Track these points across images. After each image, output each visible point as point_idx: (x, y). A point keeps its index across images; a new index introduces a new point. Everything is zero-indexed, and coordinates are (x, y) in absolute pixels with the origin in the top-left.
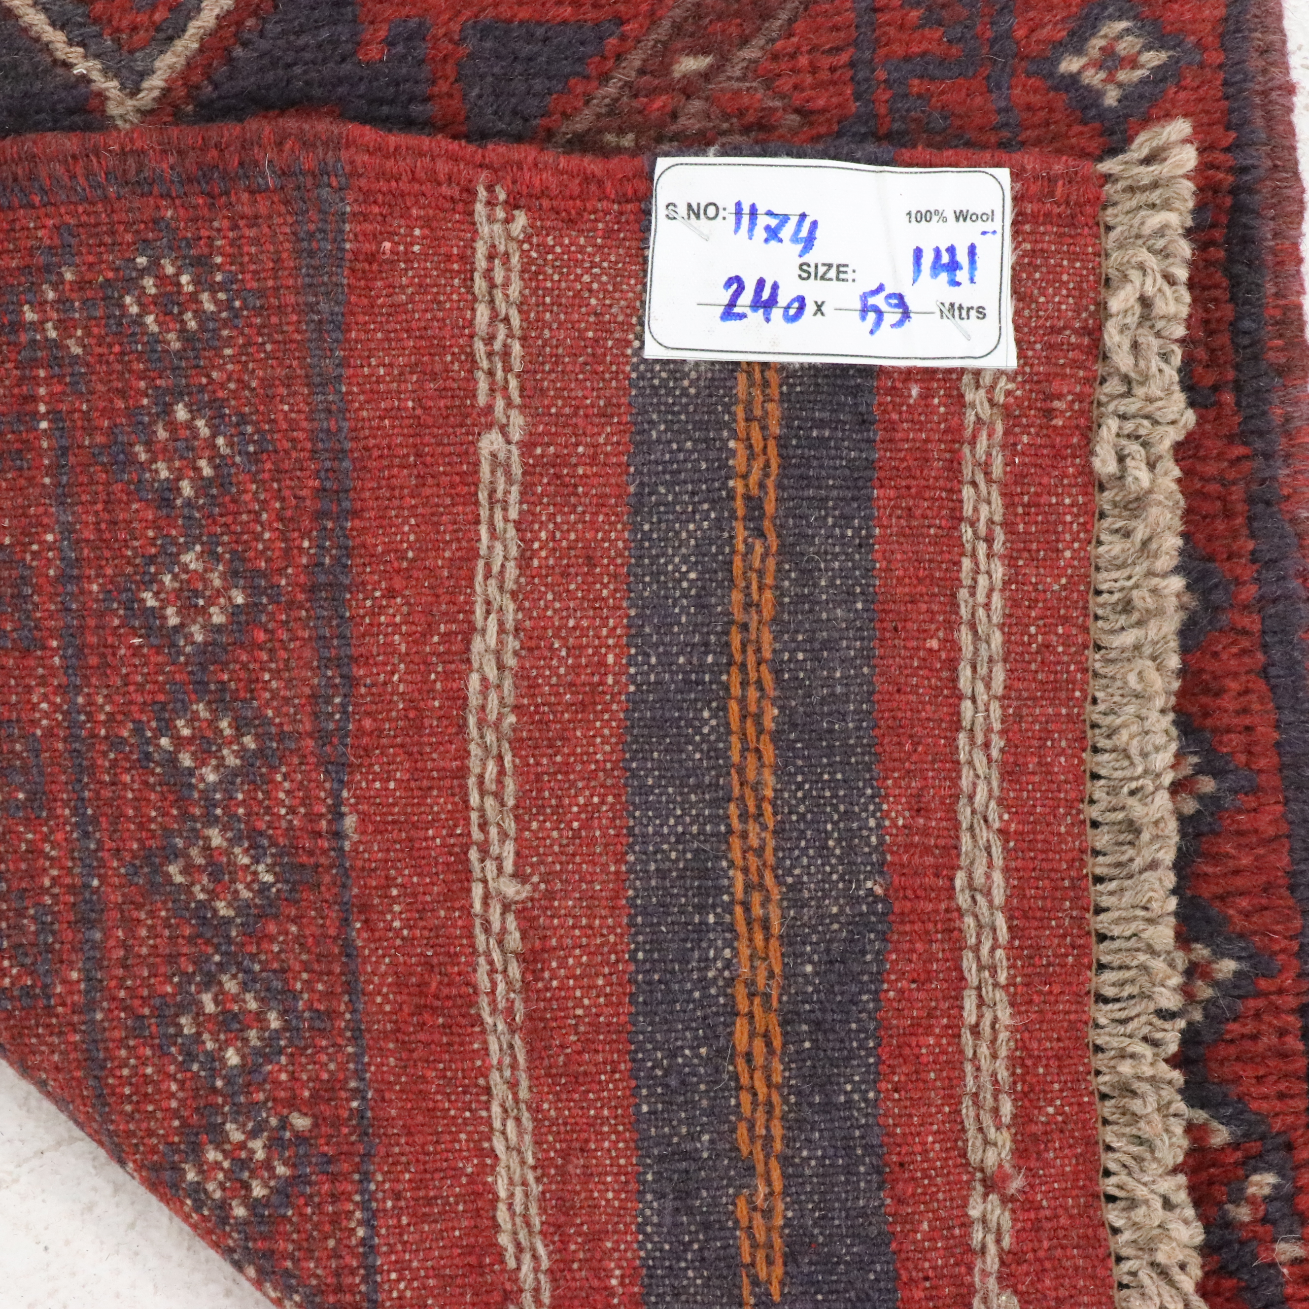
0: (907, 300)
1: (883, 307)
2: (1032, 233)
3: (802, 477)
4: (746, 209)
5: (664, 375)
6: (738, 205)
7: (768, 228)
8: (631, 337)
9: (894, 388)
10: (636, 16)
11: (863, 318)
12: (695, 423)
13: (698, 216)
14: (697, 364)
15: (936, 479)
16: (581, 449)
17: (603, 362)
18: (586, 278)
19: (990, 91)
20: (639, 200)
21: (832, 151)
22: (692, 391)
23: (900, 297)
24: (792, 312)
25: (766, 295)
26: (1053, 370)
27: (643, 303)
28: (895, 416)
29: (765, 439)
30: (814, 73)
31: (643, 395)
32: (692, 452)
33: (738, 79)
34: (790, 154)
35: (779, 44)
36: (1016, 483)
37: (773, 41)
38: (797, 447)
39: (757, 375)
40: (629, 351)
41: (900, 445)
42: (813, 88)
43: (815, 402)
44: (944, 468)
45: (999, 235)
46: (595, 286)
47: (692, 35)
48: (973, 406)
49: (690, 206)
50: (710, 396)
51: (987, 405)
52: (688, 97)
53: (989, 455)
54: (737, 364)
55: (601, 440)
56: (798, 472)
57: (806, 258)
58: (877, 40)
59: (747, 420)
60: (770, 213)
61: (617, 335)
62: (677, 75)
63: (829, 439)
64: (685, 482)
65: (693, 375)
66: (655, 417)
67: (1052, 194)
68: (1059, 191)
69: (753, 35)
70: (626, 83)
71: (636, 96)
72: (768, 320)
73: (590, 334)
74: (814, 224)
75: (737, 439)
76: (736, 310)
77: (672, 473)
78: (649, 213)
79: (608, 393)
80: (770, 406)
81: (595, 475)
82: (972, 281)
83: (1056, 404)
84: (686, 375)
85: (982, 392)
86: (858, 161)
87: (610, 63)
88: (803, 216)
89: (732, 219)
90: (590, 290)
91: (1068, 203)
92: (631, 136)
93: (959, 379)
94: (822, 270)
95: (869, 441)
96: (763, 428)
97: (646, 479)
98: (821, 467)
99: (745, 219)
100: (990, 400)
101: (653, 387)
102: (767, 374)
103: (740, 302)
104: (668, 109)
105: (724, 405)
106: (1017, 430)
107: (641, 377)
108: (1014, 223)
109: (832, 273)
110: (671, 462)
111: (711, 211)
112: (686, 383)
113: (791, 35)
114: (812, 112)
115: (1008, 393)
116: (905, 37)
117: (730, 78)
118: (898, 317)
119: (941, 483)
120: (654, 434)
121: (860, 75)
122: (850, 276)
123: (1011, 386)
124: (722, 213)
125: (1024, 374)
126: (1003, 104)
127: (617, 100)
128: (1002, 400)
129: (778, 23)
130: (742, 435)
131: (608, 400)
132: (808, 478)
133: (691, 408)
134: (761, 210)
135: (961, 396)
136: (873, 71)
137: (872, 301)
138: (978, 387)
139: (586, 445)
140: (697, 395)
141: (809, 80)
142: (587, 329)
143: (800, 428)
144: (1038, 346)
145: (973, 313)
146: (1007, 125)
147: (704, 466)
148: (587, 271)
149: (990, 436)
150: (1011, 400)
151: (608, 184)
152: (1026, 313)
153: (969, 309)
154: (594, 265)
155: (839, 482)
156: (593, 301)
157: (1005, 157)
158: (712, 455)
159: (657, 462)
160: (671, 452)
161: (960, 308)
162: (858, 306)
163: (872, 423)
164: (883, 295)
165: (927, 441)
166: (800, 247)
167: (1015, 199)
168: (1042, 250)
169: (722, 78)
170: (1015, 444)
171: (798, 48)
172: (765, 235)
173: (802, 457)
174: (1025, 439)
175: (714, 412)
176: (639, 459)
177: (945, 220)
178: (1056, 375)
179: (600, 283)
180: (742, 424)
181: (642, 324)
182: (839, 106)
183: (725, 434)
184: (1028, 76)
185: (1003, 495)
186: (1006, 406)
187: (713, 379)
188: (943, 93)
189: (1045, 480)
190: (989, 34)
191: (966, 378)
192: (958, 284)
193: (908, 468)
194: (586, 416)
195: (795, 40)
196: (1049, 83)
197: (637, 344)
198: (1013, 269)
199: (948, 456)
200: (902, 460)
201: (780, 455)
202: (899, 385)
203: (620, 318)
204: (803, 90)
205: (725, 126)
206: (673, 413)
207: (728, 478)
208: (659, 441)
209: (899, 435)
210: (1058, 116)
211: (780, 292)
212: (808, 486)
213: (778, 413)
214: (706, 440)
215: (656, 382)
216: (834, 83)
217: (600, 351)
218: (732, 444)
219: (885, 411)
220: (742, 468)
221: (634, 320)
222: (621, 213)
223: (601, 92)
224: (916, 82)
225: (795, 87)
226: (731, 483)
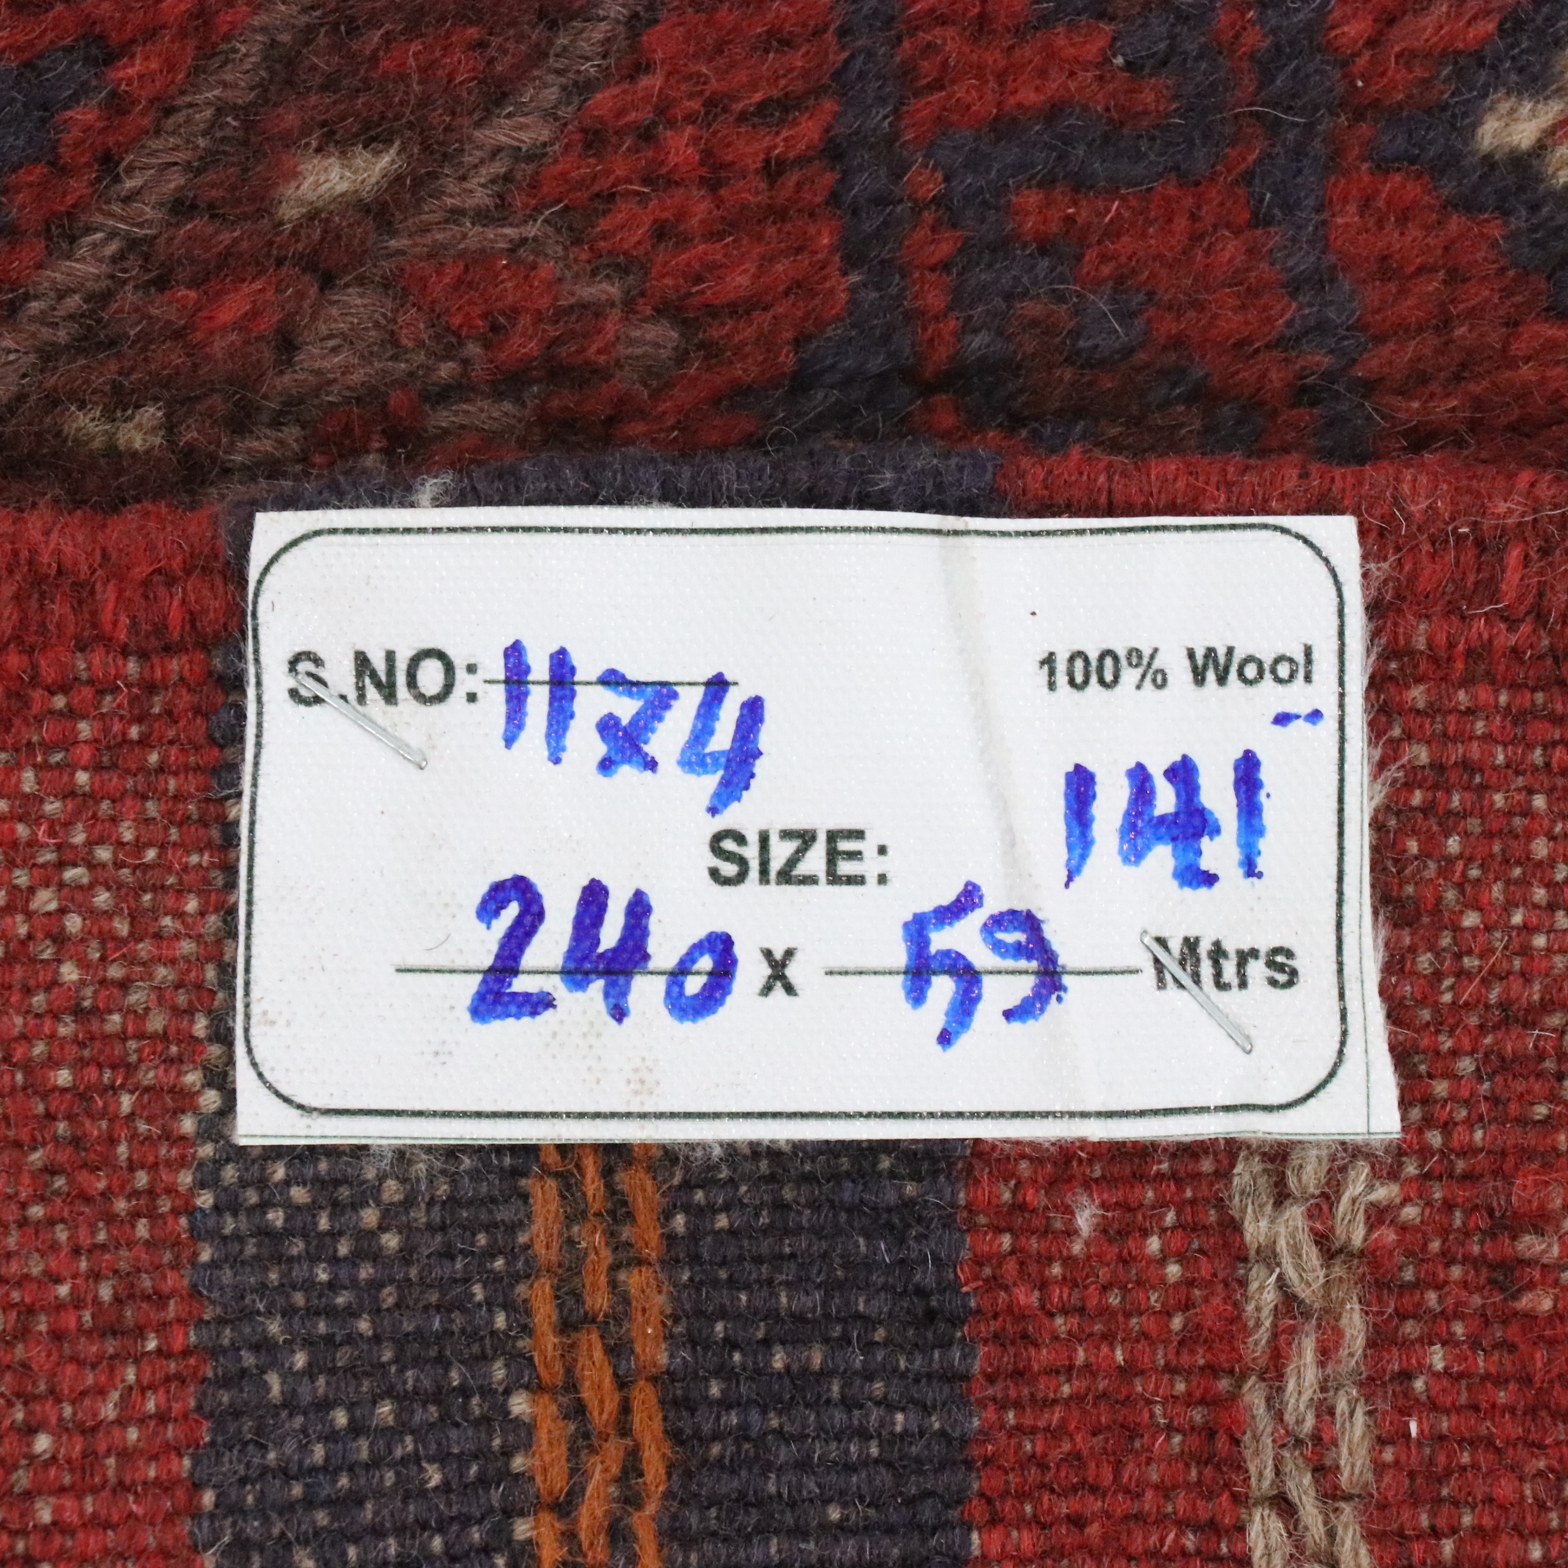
0: (1049, 932)
1: (980, 956)
2: (1432, 711)
3: (742, 1501)
4: (540, 669)
5: (299, 1194)
6: (515, 653)
7: (607, 726)
8: (192, 1078)
9: (1020, 1207)
10: (151, 33)
11: (917, 994)
12: (401, 1342)
13: (389, 695)
14: (403, 1155)
15: (1164, 1490)
16: (43, 1443)
17: (108, 1162)
18: (45, 900)
19: (1260, 220)
20: (204, 645)
21: (801, 475)
22: (391, 1241)
23: (1030, 922)
24: (693, 985)
25: (610, 934)
26: (1513, 1137)
27: (227, 971)
28: (1028, 1298)
29: (622, 1383)
30: (713, 186)
31: (236, 1261)
32: (392, 1434)
33: (482, 217)
34: (672, 496)
35: (603, 100)
36: (1414, 1500)
37: (584, 88)
38: (726, 1404)
39: (593, 1185)
40: (188, 1125)
41: (1043, 1387)
42: (713, 236)
43: (778, 1259)
44: (1186, 1458)
45: (1329, 724)
46: (74, 923)
47: (329, 85)
48: (1269, 1257)
49: (362, 661)
50: (448, 1254)
51: (1312, 1255)
52: (327, 281)
53: (1325, 1411)
54: (529, 1151)
55: (109, 1410)
56: (729, 1485)
57: (732, 817)
58: (908, 72)
59: (566, 1326)
60: (612, 680)
61: (148, 1076)
62: (289, 212)
63: (825, 1374)
64: (378, 1532)
65: (392, 1190)
66: (274, 1327)
67: (1490, 589)
68: (1511, 582)
69: (522, 70)
70: (132, 244)
71: (162, 283)
72: (619, 1013)
73: (63, 1077)
74: (753, 710)
75: (536, 1388)
76: (520, 984)
77: (335, 1503)
78: (238, 684)
79: (124, 1260)
80: (634, 1280)
81: (98, 1523)
82: (1250, 869)
83: (1530, 1245)
84: (369, 1193)
85: (1295, 1214)
86: (883, 503)
87: (78, 187)
88: (717, 686)
89: (496, 698)
90: (60, 939)
91: (1540, 616)
92: (151, 414)
93: (1224, 1174)
94: (781, 851)
95: (953, 1377)
96: (617, 1350)
97: (253, 1527)
98: (803, 1465)
99: (538, 701)
100: (1322, 1240)
101: (265, 1233)
102: (623, 1179)
103: (530, 958)
104: (265, 325)
105: (492, 1280)
106: (1411, 1329)
107: (230, 1203)
108: (1376, 683)
109: (815, 861)
110: (332, 1470)
111: (431, 676)
112: (370, 1217)
113: (639, 68)
114: (712, 311)
115: (1378, 1216)
116: (993, 58)
117: (455, 214)
118: (1024, 986)
119: (1180, 1504)
120: (274, 1382)
121: (861, 185)
122: (870, 866)
123: (1383, 1193)
124: (464, 683)
125: (1424, 1152)
126: (1303, 261)
127: (104, 298)
128: (1358, 1236)
129: (598, 32)
130: (552, 1372)
131: (127, 1283)
132: (760, 1502)
133: (389, 1296)
134: (587, 668)
135: (1235, 1227)
136: (897, 175)
137: (940, 940)
138: (1281, 1197)
139: (61, 1430)
140: (406, 1255)
141: (701, 208)
142: (52, 1062)
143: (731, 1344)
144: (1466, 1065)
145: (1257, 970)
146: (1322, 327)
147: (434, 1477)
148: (49, 876)
149: (1325, 1353)
150: (1389, 1236)
151: (108, 595)
152: (1424, 961)
153: (1244, 957)
154: (67, 858)
155: (859, 1513)
156: (69, 973)
157: (1342, 475)
158: (458, 1441)
159: (285, 1473)
160: (331, 1437)
161: (1218, 953)
162: (899, 956)
163: (955, 1321)
164: (976, 919)
165: (1128, 1371)
166: (711, 781)
167: (1374, 609)
168: (1467, 766)
169: (431, 211)
170: (1406, 1376)
171: (664, 109)
172: (600, 749)
173: (742, 1434)
174: (1437, 1358)
175: (462, 1305)
176: (230, 1464)
177: (1161, 681)
178: (1526, 1154)
179: (90, 913)
180: (551, 1340)
181: (226, 1039)
182: (799, 287)
183: (499, 1372)
184: (1383, 168)
185: (1372, 1537)
186: (1370, 1255)
187: (453, 1202)
188: (1114, 231)
189: (1506, 1489)
190: (1255, 39)
191: (1243, 1173)
192: (1209, 879)
193: (1076, 1458)
194: (57, 1335)
195: (653, 82)
196: (1448, 188)
197: (210, 1100)
198: (1377, 825)
199: (1198, 1415)
200: (1055, 1434)
201: (675, 1436)
202: (1036, 1198)
203: (156, 1023)
204: (684, 241)
205: (446, 370)
206: (330, 1312)
207: (510, 1512)
208: (290, 1403)
209: (1043, 1357)
210: (1478, 294)
211: (654, 923)
212: (763, 1531)
213: (660, 1301)
214: (438, 1396)
215: (276, 1217)
216: (781, 215)
217: (96, 1129)
218: (519, 1405)
219: (995, 1283)
220: (558, 1481)
221: (200, 1026)
222: (150, 688)
223: (59, 273)
224: (1033, 199)
225: (661, 232)
226: (522, 1529)
